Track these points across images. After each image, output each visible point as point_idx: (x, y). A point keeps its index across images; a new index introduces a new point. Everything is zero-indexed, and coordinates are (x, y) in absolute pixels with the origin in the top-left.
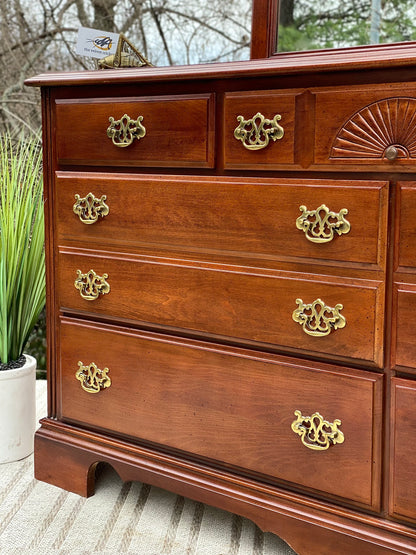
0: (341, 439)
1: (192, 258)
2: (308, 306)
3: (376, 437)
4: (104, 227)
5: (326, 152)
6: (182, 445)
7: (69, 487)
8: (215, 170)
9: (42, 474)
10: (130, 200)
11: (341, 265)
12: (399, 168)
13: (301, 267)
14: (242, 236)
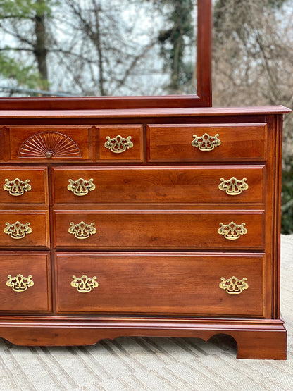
0: (32, 284)
2: (12, 226)
5: (17, 154)
11: (27, 205)
12: (52, 161)
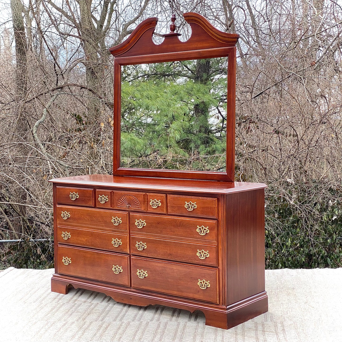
0: (122, 271)
1: (89, 228)
2: (114, 240)
3: (129, 269)
4: (69, 220)
5: (117, 205)
6: (89, 277)
7: (61, 293)
8: (95, 207)
9: (53, 290)
10: (75, 214)
11: (120, 230)
12: (130, 210)
13: (113, 231)
14: (101, 223)
